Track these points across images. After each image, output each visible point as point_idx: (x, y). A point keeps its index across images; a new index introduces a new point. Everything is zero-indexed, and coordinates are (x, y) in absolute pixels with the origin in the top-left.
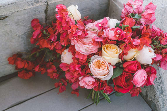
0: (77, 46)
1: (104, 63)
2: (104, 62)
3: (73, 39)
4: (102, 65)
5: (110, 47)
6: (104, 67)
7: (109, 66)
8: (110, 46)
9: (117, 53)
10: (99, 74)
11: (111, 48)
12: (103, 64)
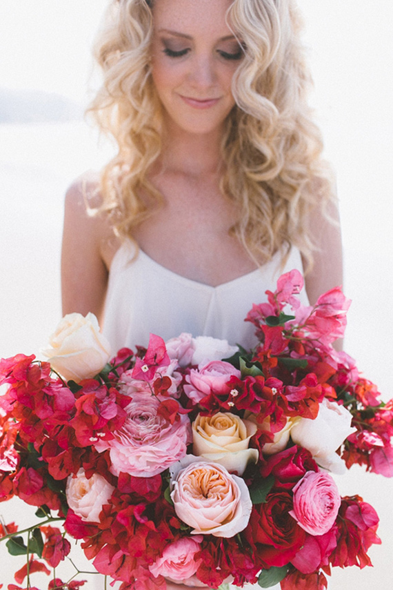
0: (119, 453)
1: (216, 476)
2: (216, 470)
3: (96, 439)
4: (214, 483)
5: (213, 424)
6: (223, 488)
7: (234, 483)
8: (211, 421)
9: (242, 439)
10: (212, 520)
11: (219, 425)
12: (212, 481)
